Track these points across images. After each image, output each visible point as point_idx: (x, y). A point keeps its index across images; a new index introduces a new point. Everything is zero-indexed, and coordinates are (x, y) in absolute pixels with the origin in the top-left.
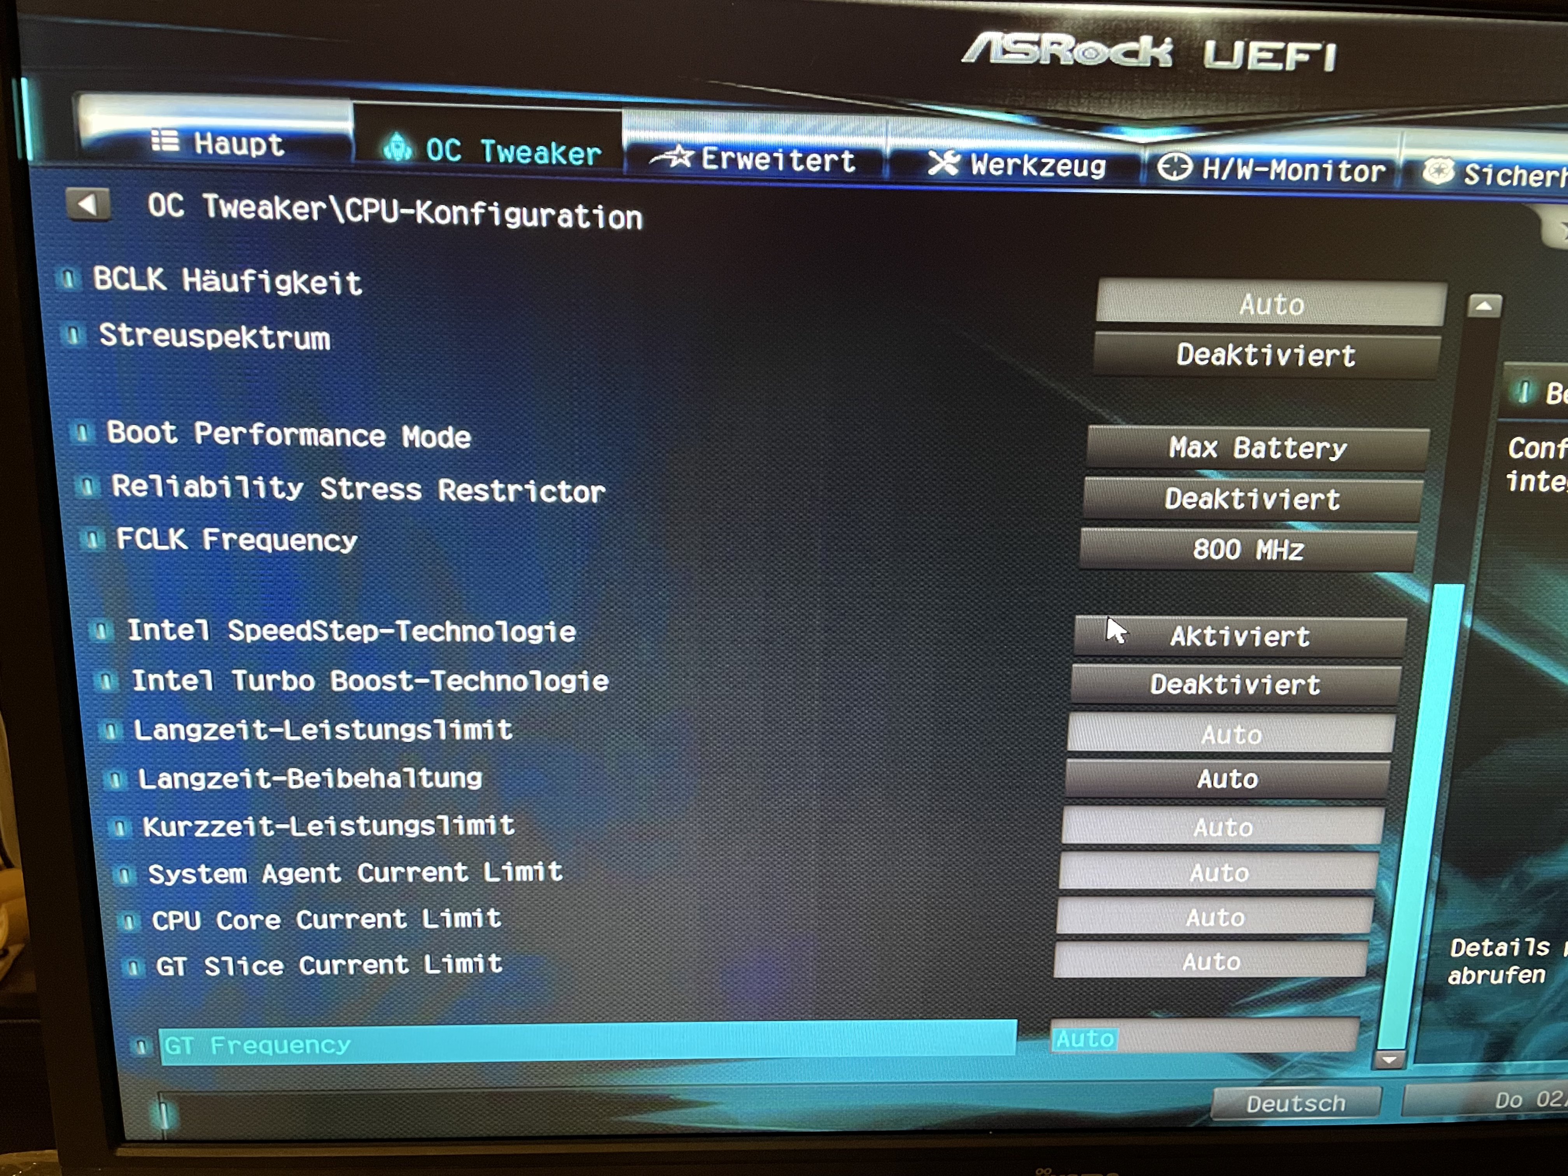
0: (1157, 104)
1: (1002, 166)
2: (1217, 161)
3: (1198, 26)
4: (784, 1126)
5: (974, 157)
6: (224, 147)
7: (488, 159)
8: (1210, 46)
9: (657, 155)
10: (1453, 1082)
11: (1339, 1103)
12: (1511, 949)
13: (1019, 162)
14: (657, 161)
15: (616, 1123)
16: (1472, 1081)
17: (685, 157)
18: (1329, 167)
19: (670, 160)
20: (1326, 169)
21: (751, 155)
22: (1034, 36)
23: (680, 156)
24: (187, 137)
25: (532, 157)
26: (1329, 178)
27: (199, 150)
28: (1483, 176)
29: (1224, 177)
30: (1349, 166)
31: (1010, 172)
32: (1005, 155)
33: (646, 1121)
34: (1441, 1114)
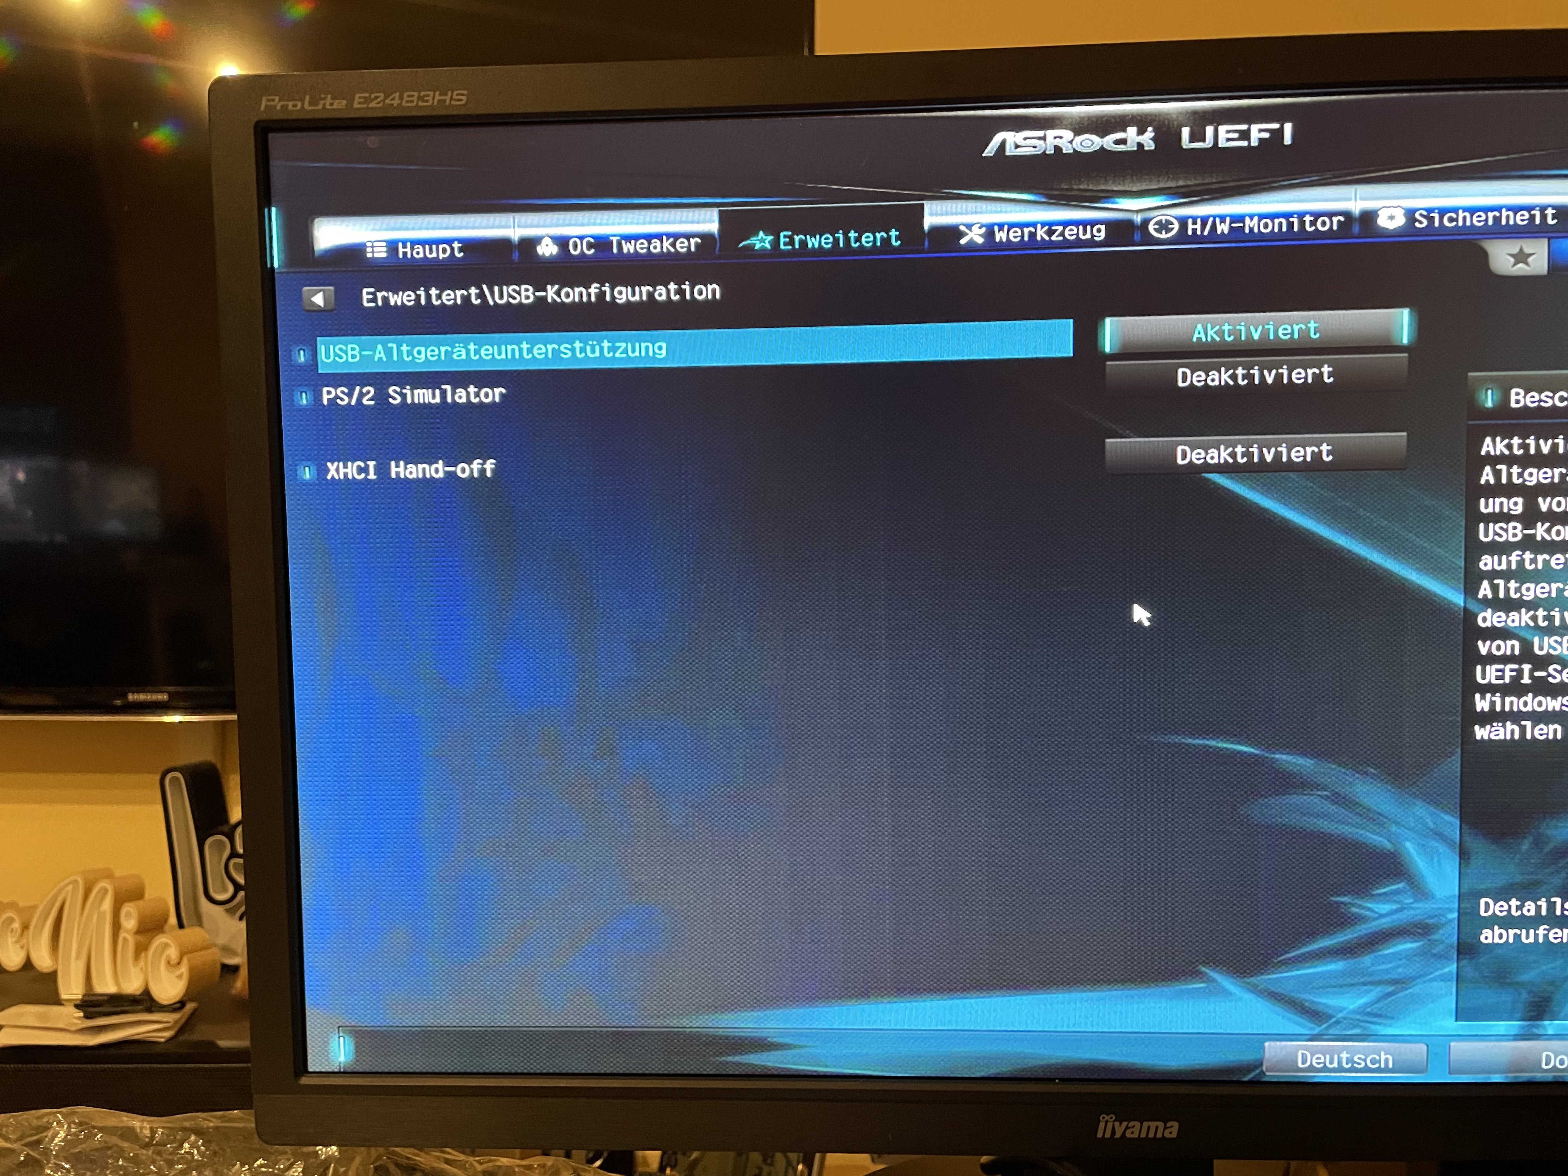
0: (1145, 180)
1: (1020, 233)
2: (1199, 221)
3: (1174, 116)
5: (996, 228)
6: (419, 253)
8: (1186, 132)
9: (744, 240)
10: (1497, 1042)
11: (1387, 1060)
12: (1538, 908)
13: (1033, 230)
14: (744, 246)
15: (720, 1063)
16: (1515, 1040)
17: (767, 242)
18: (1295, 220)
19: (755, 245)
22: (1040, 133)
23: (762, 241)
24: (392, 246)
26: (1296, 229)
28: (1431, 220)
29: (1206, 233)
32: (1022, 226)
33: (747, 1061)
34: (1487, 1073)
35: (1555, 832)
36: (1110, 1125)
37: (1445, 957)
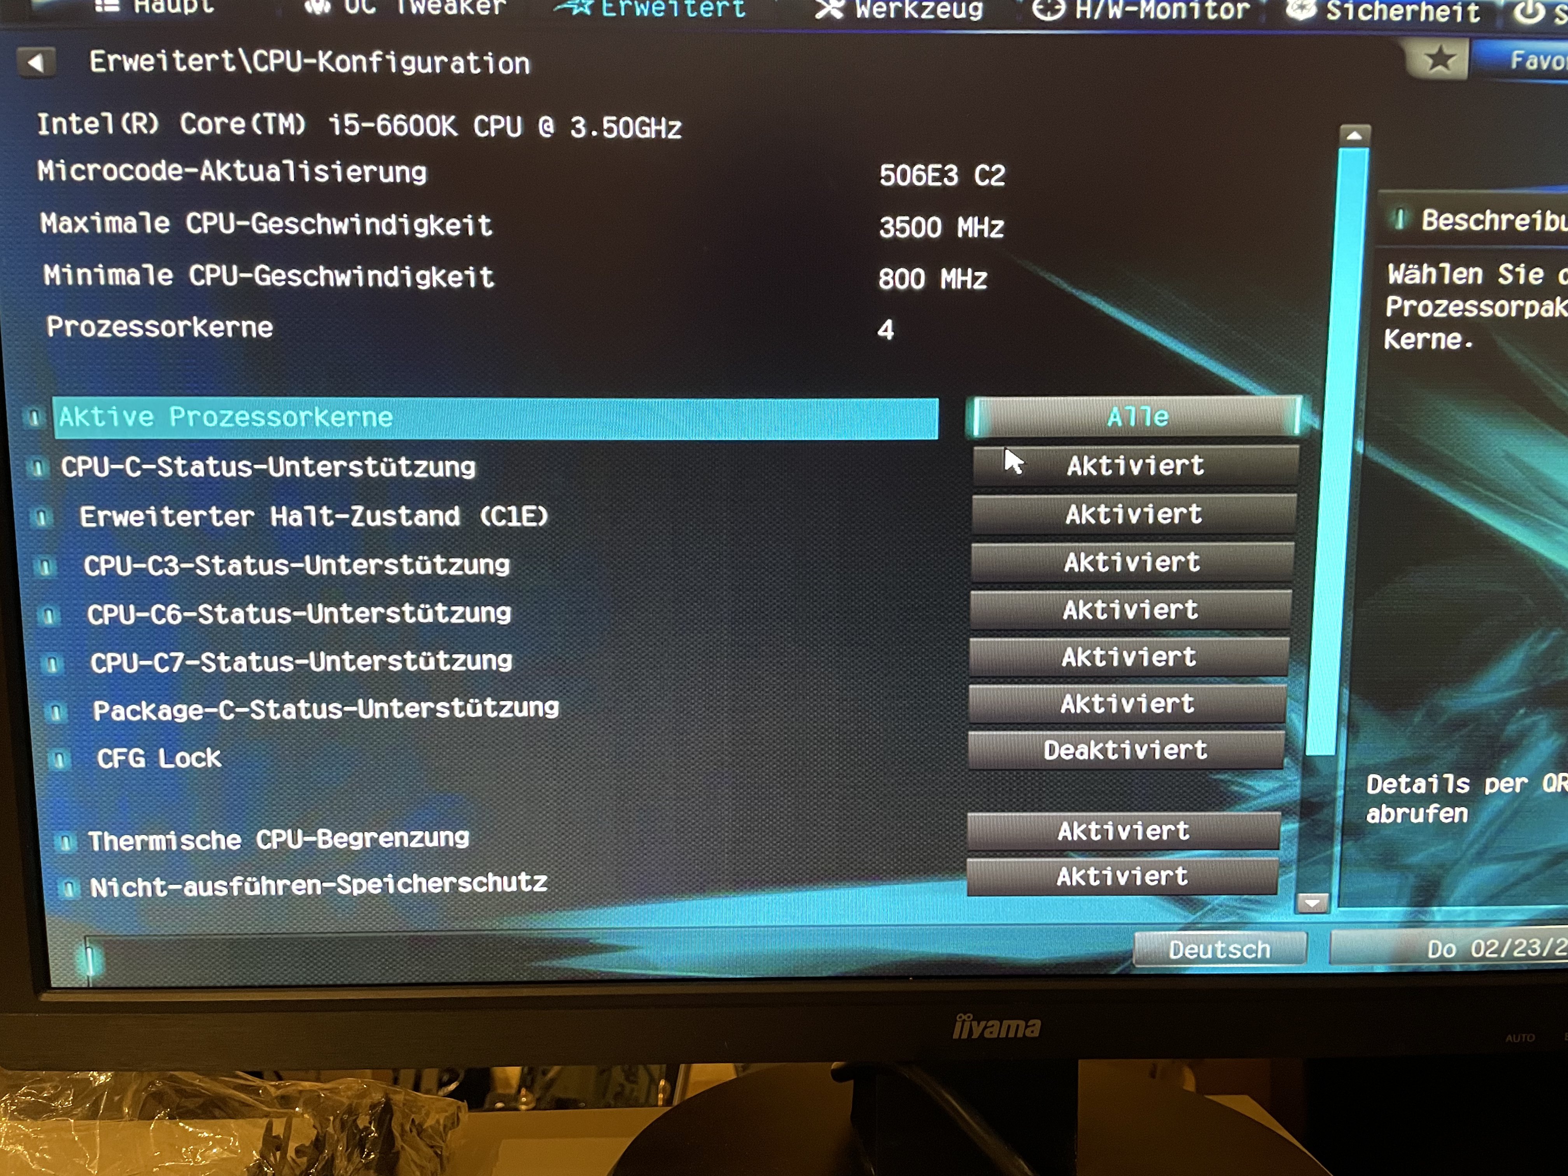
1: (885, 9)
4: (704, 971)
5: (858, 2)
7: (401, 11)
9: (559, 4)
10: (1379, 928)
11: (1264, 950)
12: (1429, 785)
13: (900, 5)
14: (560, 11)
15: (536, 968)
16: (1400, 927)
17: (586, 6)
19: (571, 9)
20: (1193, 8)
21: (648, 3)
23: (581, 5)
25: (442, 9)
26: (1196, 16)
27: (137, 10)
28: (1345, 11)
30: (1215, 4)
31: (892, 15)
33: (566, 966)
34: (1370, 962)
35: (1450, 703)
36: (967, 1025)
37: (1329, 839)
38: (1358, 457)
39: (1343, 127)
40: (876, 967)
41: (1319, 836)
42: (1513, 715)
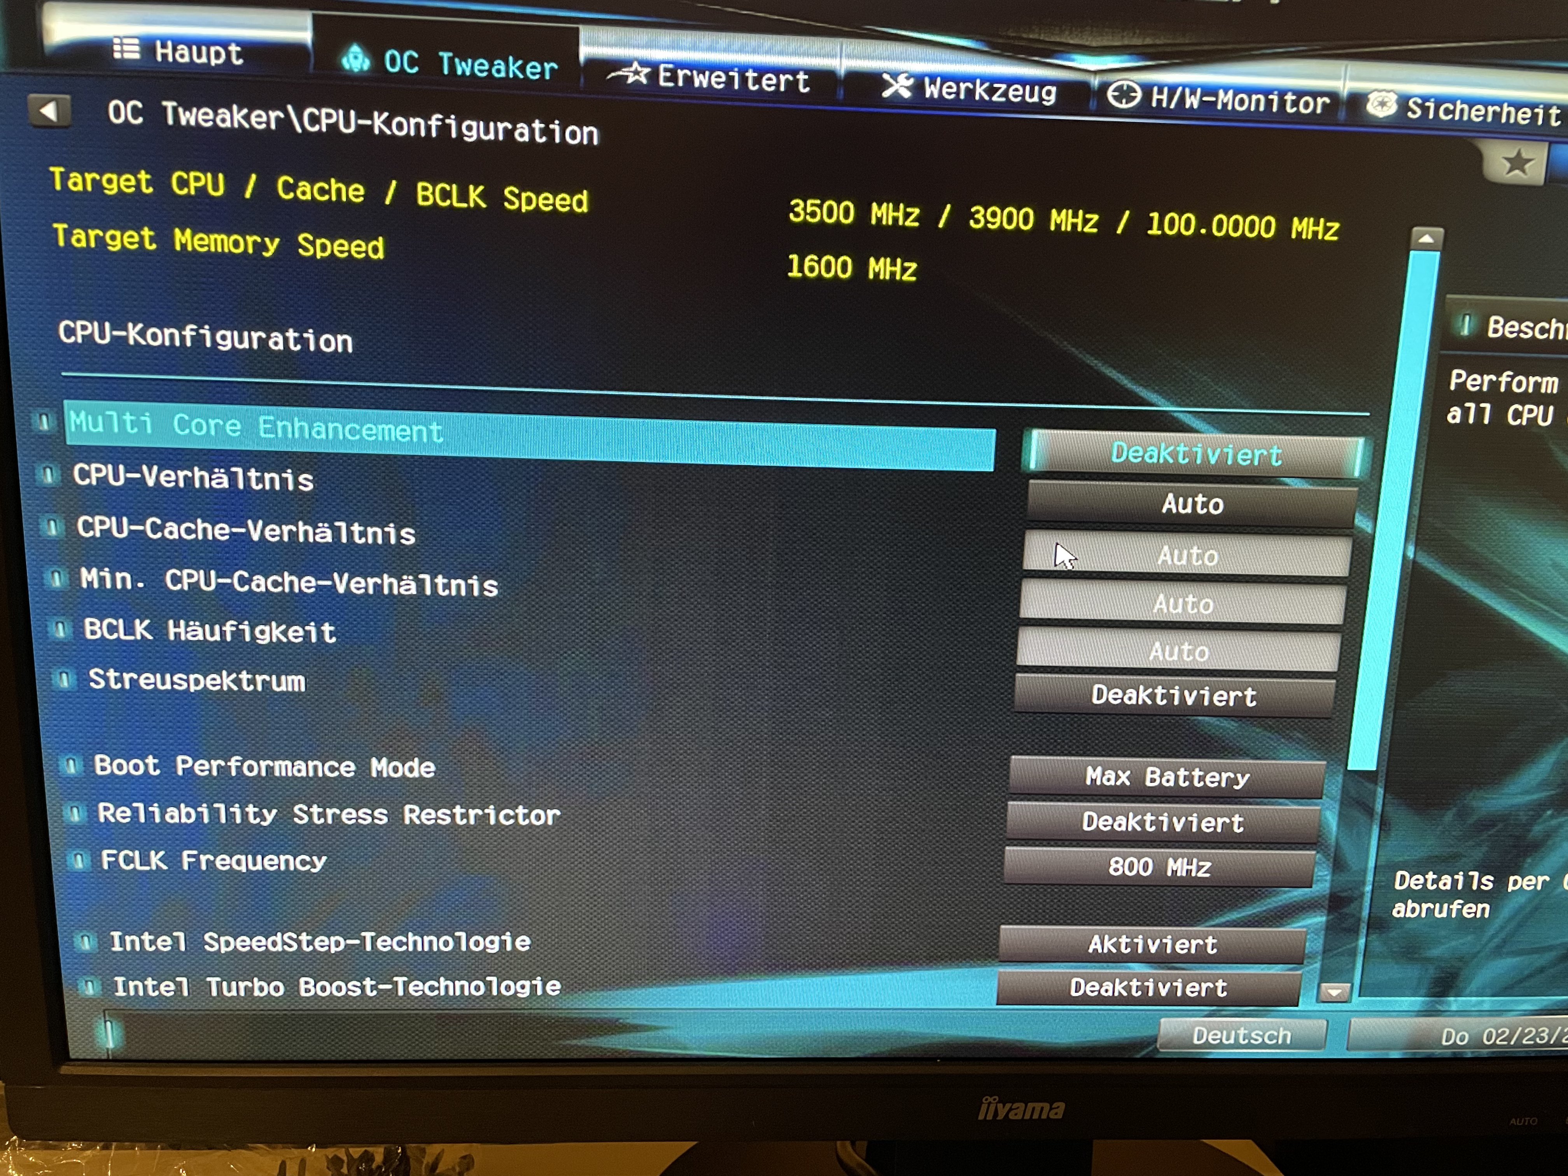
0: (1107, 33)
1: (955, 89)
2: (1166, 90)
4: (733, 1051)
5: (927, 80)
6: (184, 56)
7: (446, 72)
9: (614, 71)
10: (1397, 1016)
11: (1285, 1036)
12: (1455, 882)
13: (971, 86)
14: (613, 77)
15: (564, 1046)
16: (1417, 1016)
17: (642, 74)
18: (1275, 98)
19: (627, 77)
20: (1272, 100)
21: (707, 73)
23: (636, 73)
24: (148, 46)
25: (489, 71)
26: (1275, 109)
27: (159, 59)
28: (1426, 110)
29: (1172, 106)
30: (1294, 97)
31: (962, 96)
32: (958, 79)
33: (595, 1045)
34: (1384, 1049)
35: (1481, 804)
36: (992, 1108)
37: (1354, 931)
38: (1409, 561)
39: (1415, 229)
40: (903, 1049)
41: (1345, 929)
42: (1540, 816)
